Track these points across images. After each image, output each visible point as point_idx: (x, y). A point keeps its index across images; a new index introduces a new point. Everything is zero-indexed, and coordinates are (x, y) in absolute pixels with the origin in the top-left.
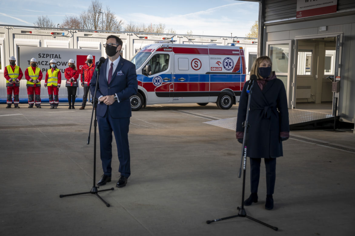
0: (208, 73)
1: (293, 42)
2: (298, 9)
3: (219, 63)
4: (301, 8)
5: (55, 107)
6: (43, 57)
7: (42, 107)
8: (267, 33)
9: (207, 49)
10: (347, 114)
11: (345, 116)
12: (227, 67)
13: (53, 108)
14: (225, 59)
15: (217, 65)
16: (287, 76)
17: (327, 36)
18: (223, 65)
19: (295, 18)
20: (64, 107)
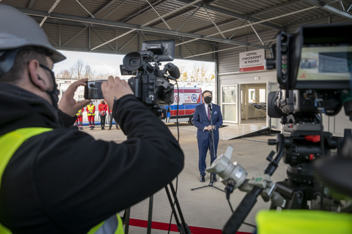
0: (184, 104)
1: (238, 85)
2: (240, 67)
3: (189, 98)
4: (242, 66)
5: (93, 129)
6: (81, 97)
7: (83, 129)
8: (220, 80)
9: (182, 90)
10: (275, 125)
11: (274, 127)
12: (194, 100)
13: (92, 129)
14: (192, 95)
15: (188, 99)
16: (235, 105)
17: (259, 82)
18: (192, 99)
19: (239, 72)
20: (98, 128)
